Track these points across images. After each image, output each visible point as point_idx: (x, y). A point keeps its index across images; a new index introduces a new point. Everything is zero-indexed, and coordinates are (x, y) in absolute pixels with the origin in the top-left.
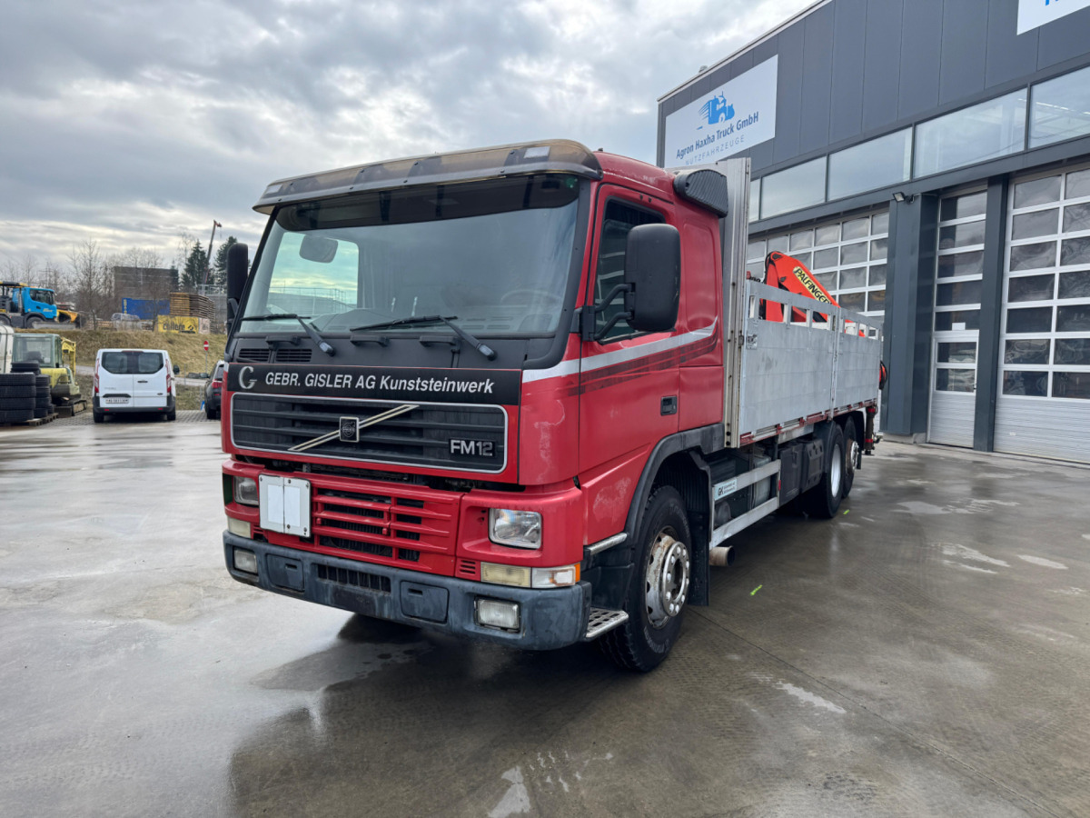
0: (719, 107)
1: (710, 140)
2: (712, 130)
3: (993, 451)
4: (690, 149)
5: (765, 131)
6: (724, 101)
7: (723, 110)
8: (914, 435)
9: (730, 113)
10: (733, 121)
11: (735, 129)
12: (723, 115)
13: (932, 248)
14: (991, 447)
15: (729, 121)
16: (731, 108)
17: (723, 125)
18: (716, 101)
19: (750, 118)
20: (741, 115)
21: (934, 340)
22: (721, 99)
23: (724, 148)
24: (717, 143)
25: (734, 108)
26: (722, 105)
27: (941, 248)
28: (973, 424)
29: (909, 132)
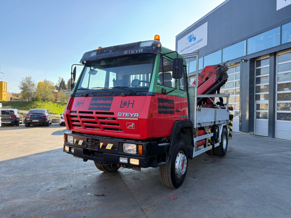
0: (192, 37)
1: (189, 47)
2: (190, 44)
3: (274, 138)
4: (184, 50)
5: (204, 43)
6: (193, 36)
7: (193, 38)
8: (250, 132)
9: (195, 39)
10: (196, 41)
11: (196, 43)
12: (193, 40)
13: (254, 76)
14: (274, 137)
15: (195, 41)
16: (195, 37)
17: (193, 42)
18: (191, 36)
19: (200, 40)
20: (198, 39)
21: (255, 103)
22: (192, 35)
23: (193, 49)
24: (191, 47)
25: (196, 37)
26: (193, 37)
27: (256, 75)
28: (268, 129)
29: (245, 41)
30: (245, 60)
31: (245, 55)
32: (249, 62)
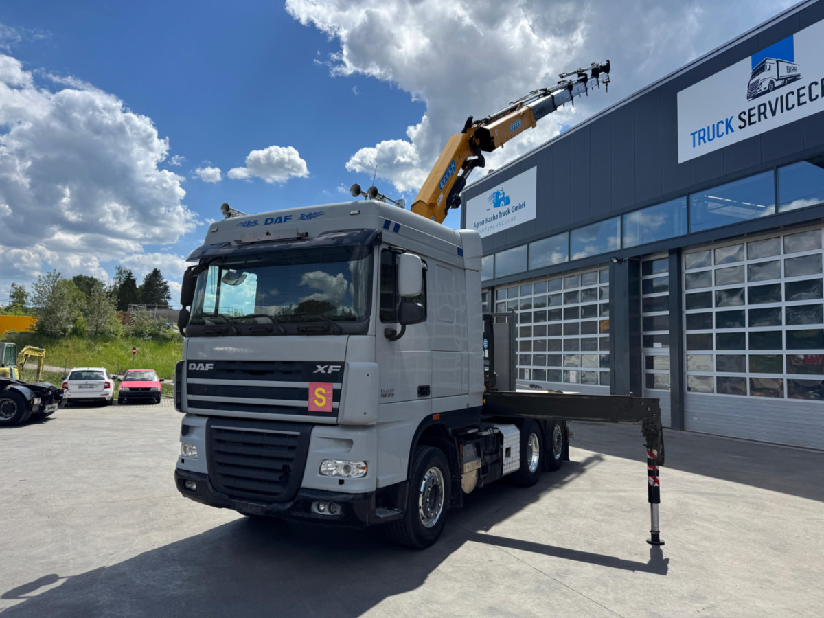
0: (500, 197)
1: (495, 218)
2: (496, 211)
3: (683, 430)
4: (482, 223)
5: (529, 214)
6: (504, 193)
7: (503, 199)
9: (507, 201)
10: (510, 206)
11: (510, 211)
12: (503, 202)
13: (638, 293)
14: (682, 427)
15: (507, 207)
16: (508, 198)
17: (503, 208)
18: (498, 193)
19: (520, 205)
20: (514, 202)
21: (642, 354)
22: (501, 192)
23: (504, 223)
24: (500, 220)
25: (510, 198)
26: (502, 196)
27: (643, 293)
28: (670, 412)
29: (618, 219)
30: (619, 258)
31: (618, 248)
32: (626, 265)
